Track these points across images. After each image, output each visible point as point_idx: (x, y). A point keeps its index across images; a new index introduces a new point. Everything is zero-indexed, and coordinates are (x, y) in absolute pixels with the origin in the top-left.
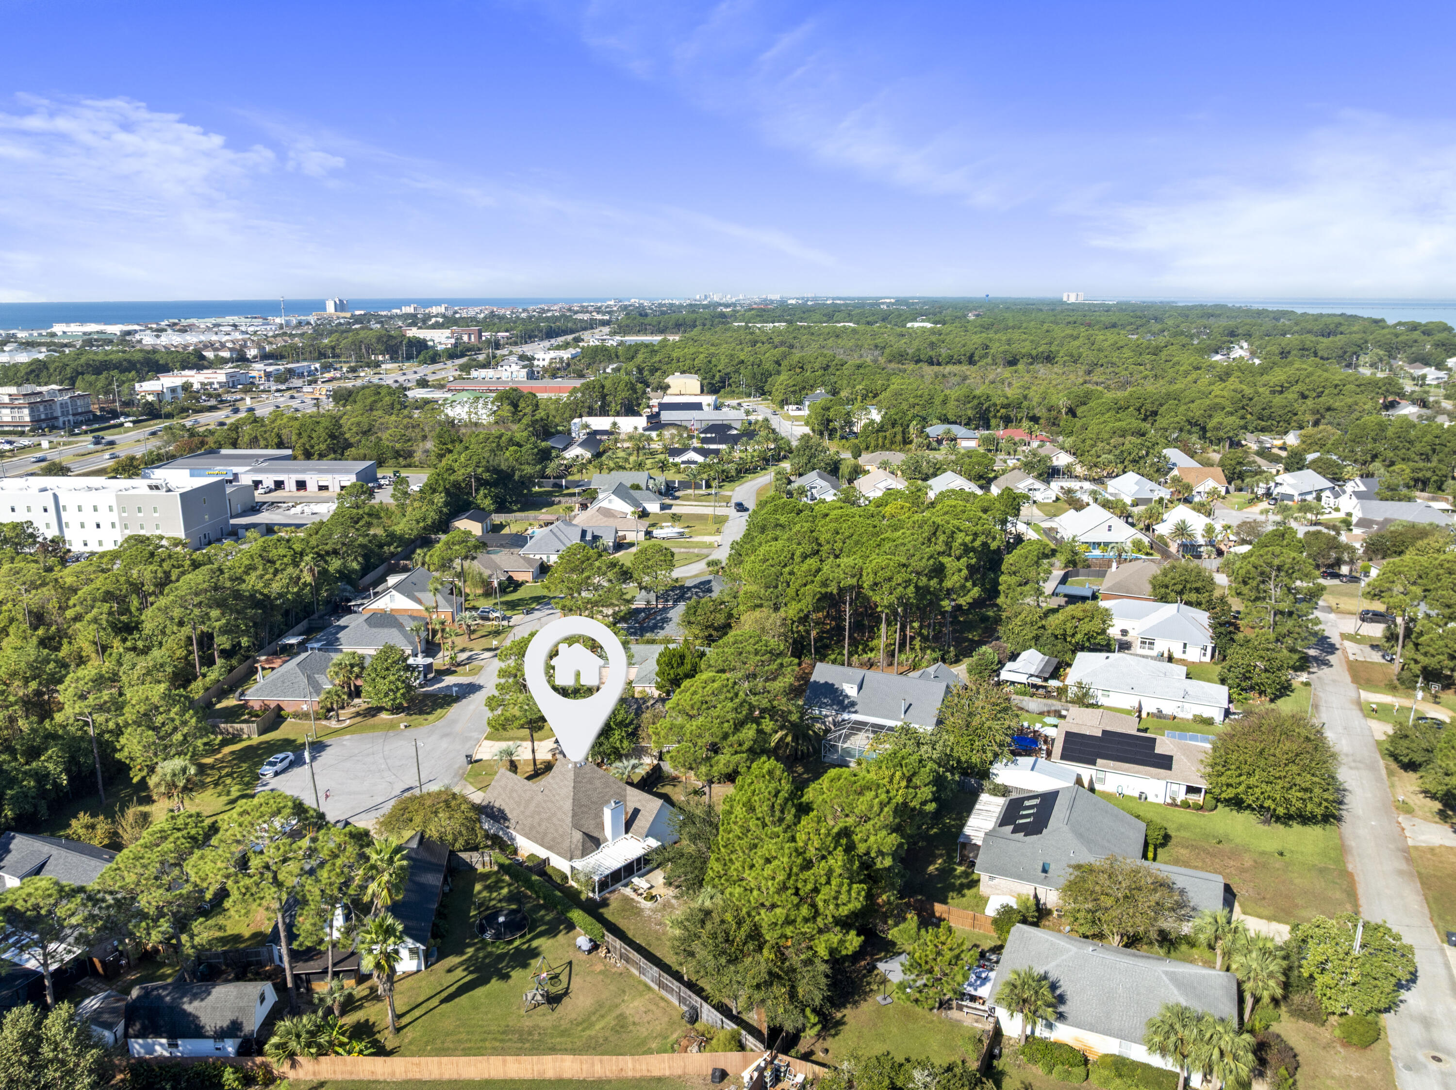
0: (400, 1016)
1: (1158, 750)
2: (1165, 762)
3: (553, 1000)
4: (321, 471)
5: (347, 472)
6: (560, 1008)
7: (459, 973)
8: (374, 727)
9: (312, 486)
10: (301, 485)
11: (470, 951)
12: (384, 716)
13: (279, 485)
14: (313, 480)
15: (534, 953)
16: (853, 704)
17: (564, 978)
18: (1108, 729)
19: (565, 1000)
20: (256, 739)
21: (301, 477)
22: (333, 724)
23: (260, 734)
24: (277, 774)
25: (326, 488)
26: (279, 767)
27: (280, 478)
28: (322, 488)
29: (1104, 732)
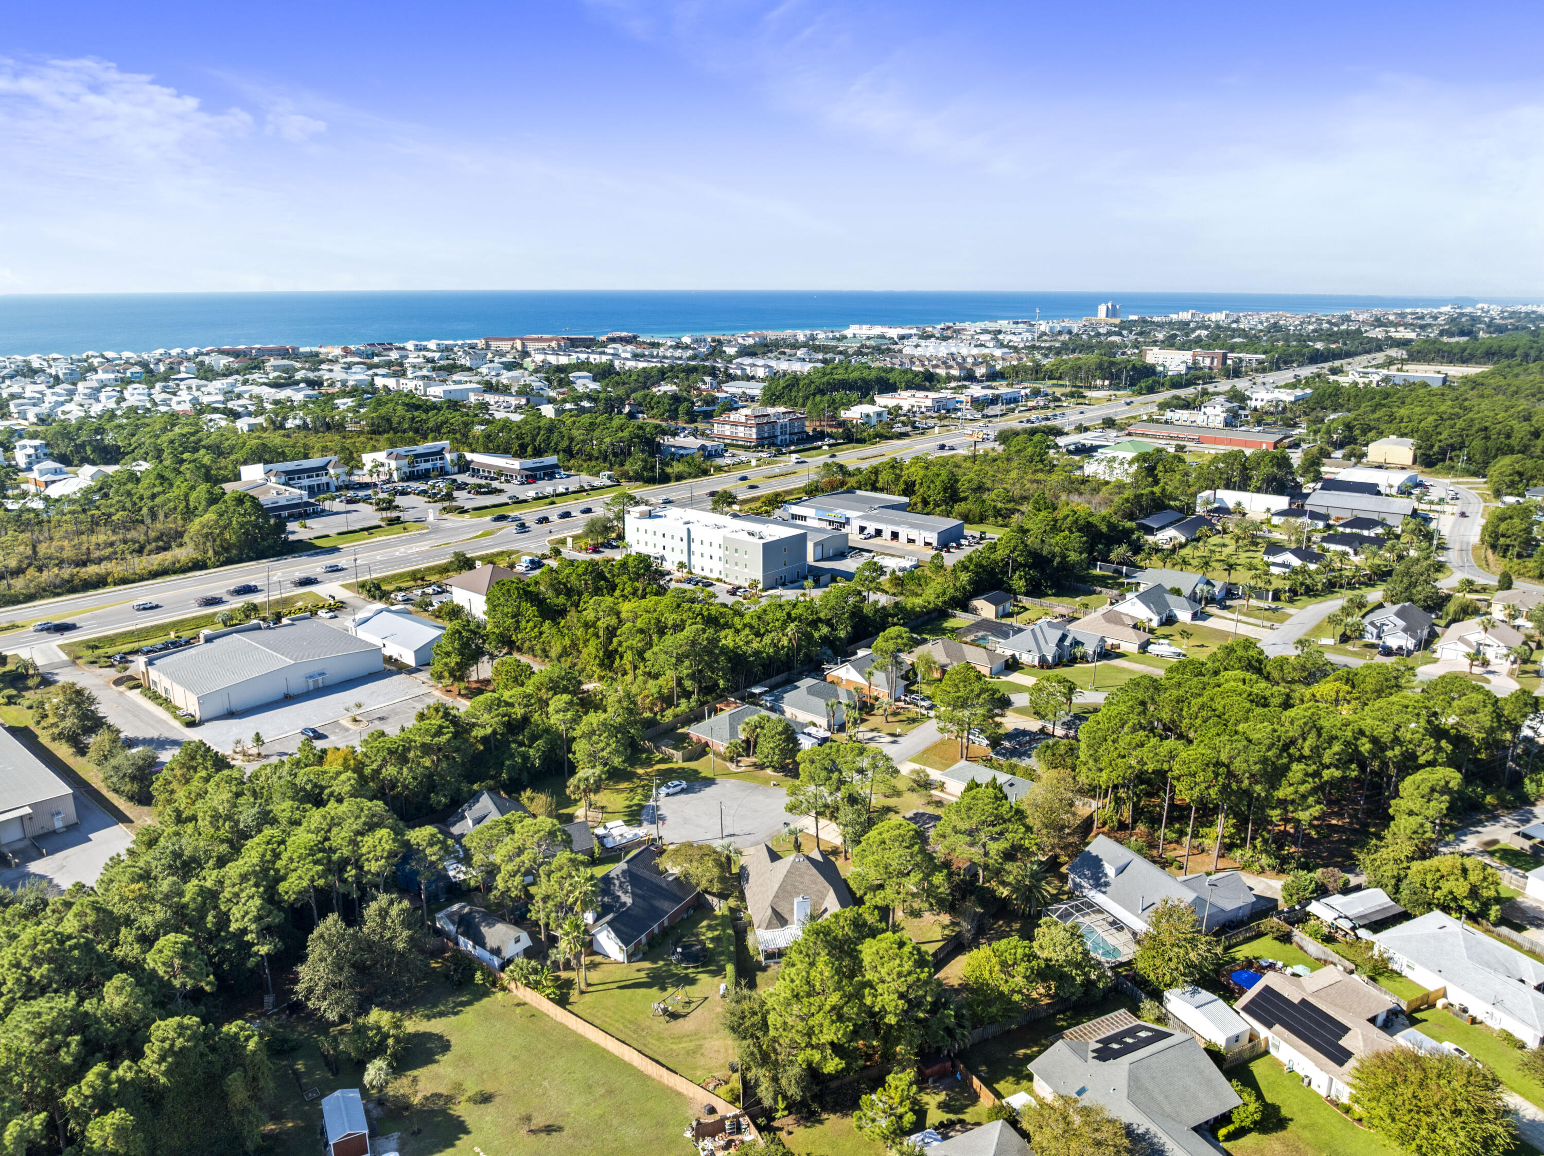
0: (589, 985)
1: (1343, 1042)
2: (1340, 1056)
3: (674, 1016)
4: (913, 526)
5: (931, 529)
6: (673, 1023)
7: (643, 974)
8: (755, 778)
9: (903, 538)
10: (895, 536)
11: (661, 963)
12: (769, 771)
13: (879, 533)
14: (904, 532)
15: (692, 982)
16: (1107, 884)
17: (693, 1006)
18: (1311, 1000)
19: (681, 1020)
20: (681, 764)
21: (895, 529)
22: (732, 767)
23: (685, 760)
24: (668, 795)
25: (913, 541)
26: (671, 790)
27: (880, 526)
28: (911, 541)
29: (1304, 1001)
